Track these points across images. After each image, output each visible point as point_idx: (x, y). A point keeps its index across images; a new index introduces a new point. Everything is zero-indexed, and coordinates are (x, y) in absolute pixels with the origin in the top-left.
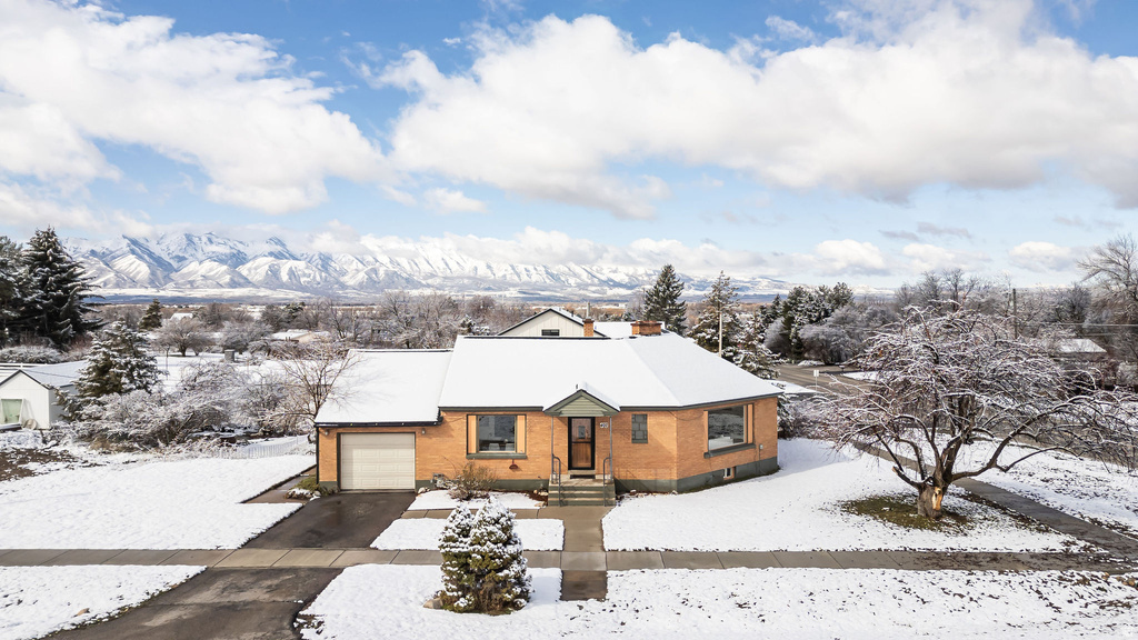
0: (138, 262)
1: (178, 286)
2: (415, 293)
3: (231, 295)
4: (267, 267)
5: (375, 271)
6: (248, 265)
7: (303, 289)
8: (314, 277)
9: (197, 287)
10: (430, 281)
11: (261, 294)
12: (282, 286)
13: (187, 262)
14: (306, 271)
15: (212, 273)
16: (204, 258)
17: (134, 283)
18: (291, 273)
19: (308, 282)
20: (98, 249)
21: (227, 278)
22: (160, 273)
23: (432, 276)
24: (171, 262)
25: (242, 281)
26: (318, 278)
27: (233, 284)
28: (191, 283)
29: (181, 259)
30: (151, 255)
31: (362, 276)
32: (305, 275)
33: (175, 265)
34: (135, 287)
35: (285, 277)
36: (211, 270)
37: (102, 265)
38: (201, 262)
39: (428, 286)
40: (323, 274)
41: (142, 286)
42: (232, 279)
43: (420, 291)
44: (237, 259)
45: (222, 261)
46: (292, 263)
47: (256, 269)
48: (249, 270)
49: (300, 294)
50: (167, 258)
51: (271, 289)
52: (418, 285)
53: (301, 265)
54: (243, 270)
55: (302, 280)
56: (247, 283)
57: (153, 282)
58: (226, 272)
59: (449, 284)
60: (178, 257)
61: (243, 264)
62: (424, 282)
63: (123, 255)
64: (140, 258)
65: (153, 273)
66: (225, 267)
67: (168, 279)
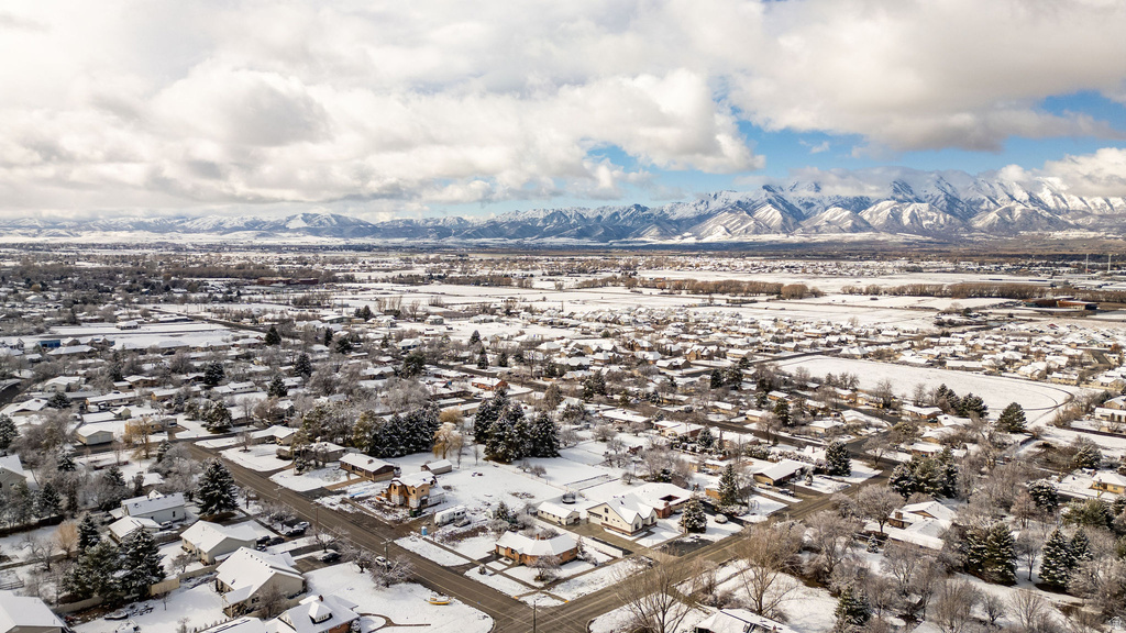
0: (773, 210)
1: (805, 232)
2: (1059, 235)
3: (851, 239)
4: (888, 211)
5: (1010, 211)
6: (870, 210)
7: (924, 232)
8: (938, 220)
9: (822, 232)
10: (1080, 221)
11: (881, 238)
12: (904, 229)
13: (815, 208)
14: (930, 214)
15: (836, 219)
16: (829, 204)
17: (769, 229)
18: (913, 216)
19: (931, 225)
20: (743, 200)
21: (849, 223)
22: (790, 220)
23: (1085, 214)
24: (801, 208)
25: (863, 225)
26: (942, 221)
27: (855, 229)
28: (817, 228)
29: (809, 205)
30: (784, 202)
31: (992, 216)
32: (927, 218)
33: (804, 211)
34: (769, 233)
35: (906, 220)
36: (835, 215)
37: (745, 214)
38: (826, 209)
39: (1078, 227)
40: (948, 216)
41: (775, 232)
42: (853, 224)
43: (1065, 232)
44: (860, 204)
45: (845, 207)
46: (915, 206)
47: (878, 213)
48: (871, 214)
49: (920, 237)
50: (797, 205)
51: (891, 233)
52: (1064, 226)
53: (925, 207)
54: (866, 215)
55: (924, 223)
56: (868, 227)
57: (785, 228)
58: (848, 217)
59: (1107, 224)
60: (806, 203)
61: (866, 208)
62: (1071, 222)
63: (762, 205)
64: (775, 206)
65: (785, 220)
66: (848, 212)
67: (797, 225)
